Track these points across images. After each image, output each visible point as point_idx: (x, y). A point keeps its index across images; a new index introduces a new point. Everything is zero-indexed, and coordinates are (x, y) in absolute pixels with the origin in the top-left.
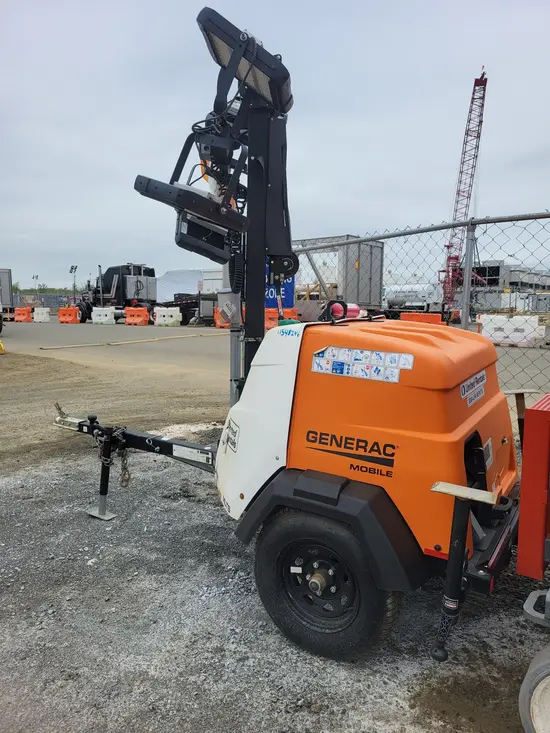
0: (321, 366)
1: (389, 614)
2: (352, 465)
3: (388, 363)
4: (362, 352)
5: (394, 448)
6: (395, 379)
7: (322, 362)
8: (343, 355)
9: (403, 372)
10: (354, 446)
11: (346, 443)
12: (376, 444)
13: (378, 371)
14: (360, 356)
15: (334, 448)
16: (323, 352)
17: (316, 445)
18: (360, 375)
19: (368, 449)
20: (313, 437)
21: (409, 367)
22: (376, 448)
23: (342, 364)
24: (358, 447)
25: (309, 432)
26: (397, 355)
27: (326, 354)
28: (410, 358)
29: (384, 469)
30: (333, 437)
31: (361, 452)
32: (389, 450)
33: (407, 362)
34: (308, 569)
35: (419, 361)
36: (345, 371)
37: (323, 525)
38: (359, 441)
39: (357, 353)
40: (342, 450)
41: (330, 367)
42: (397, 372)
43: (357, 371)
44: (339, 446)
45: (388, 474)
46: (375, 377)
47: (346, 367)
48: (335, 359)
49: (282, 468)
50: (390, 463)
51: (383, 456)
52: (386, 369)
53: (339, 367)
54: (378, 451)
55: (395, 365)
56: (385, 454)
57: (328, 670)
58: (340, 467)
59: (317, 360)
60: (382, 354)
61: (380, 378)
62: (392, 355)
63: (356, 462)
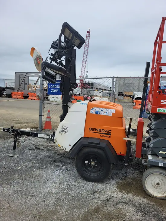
0: (93, 112)
1: (111, 169)
3: (109, 111)
4: (103, 109)
5: (111, 131)
6: (111, 115)
7: (93, 111)
8: (98, 109)
9: (113, 113)
10: (101, 131)
11: (99, 130)
12: (107, 130)
13: (107, 113)
15: (96, 131)
16: (93, 109)
17: (92, 131)
18: (102, 114)
19: (105, 131)
21: (114, 112)
23: (98, 111)
24: (102, 131)
25: (90, 128)
26: (111, 110)
27: (94, 109)
28: (115, 110)
29: (109, 136)
30: (96, 129)
31: (103, 132)
32: (110, 132)
33: (114, 111)
34: (89, 161)
35: (116, 111)
36: (99, 113)
37: (96, 150)
38: (102, 130)
39: (101, 109)
40: (98, 132)
41: (95, 112)
42: (111, 113)
43: (102, 113)
44: (97, 131)
45: (110, 137)
46: (106, 115)
47: (99, 112)
48: (96, 110)
49: (83, 137)
50: (110, 134)
51: (108, 133)
52: (109, 113)
53: (97, 112)
54: (107, 132)
56: (109, 132)
58: (98, 136)
59: (92, 110)
60: (108, 109)
61: (107, 115)
62: (110, 109)
63: (102, 135)
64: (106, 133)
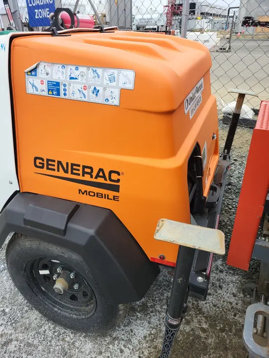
0: (36, 85)
2: (80, 190)
3: (106, 82)
4: (77, 69)
5: (118, 174)
6: (116, 102)
7: (36, 81)
8: (58, 73)
9: (124, 92)
10: (81, 172)
11: (72, 169)
12: (101, 170)
13: (96, 91)
14: (76, 74)
15: (62, 173)
16: (35, 69)
17: (45, 171)
18: (77, 96)
19: (94, 174)
20: (41, 163)
21: (130, 86)
22: (101, 174)
23: (58, 84)
24: (84, 173)
25: (36, 158)
26: (116, 71)
27: (39, 70)
28: (131, 75)
29: (111, 194)
30: (59, 163)
31: (87, 178)
32: (114, 177)
33: (126, 79)
34: (53, 272)
35: (140, 78)
36: (62, 92)
38: (84, 167)
39: (70, 70)
40: (69, 175)
41: (45, 87)
42: (117, 93)
43: (73, 92)
44: (66, 172)
45: (115, 198)
46: (93, 98)
47: (62, 88)
48: (49, 78)
49: (16, 193)
50: (116, 189)
51: (108, 182)
52: (105, 89)
53: (54, 87)
54: (104, 177)
55: (114, 84)
56: (111, 180)
57: (77, 344)
58: (70, 192)
59: (30, 79)
60: (99, 71)
61: (100, 100)
62: (111, 71)
63: (84, 187)
64: (100, 180)
